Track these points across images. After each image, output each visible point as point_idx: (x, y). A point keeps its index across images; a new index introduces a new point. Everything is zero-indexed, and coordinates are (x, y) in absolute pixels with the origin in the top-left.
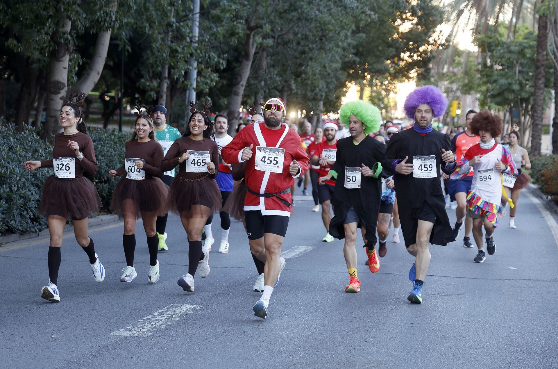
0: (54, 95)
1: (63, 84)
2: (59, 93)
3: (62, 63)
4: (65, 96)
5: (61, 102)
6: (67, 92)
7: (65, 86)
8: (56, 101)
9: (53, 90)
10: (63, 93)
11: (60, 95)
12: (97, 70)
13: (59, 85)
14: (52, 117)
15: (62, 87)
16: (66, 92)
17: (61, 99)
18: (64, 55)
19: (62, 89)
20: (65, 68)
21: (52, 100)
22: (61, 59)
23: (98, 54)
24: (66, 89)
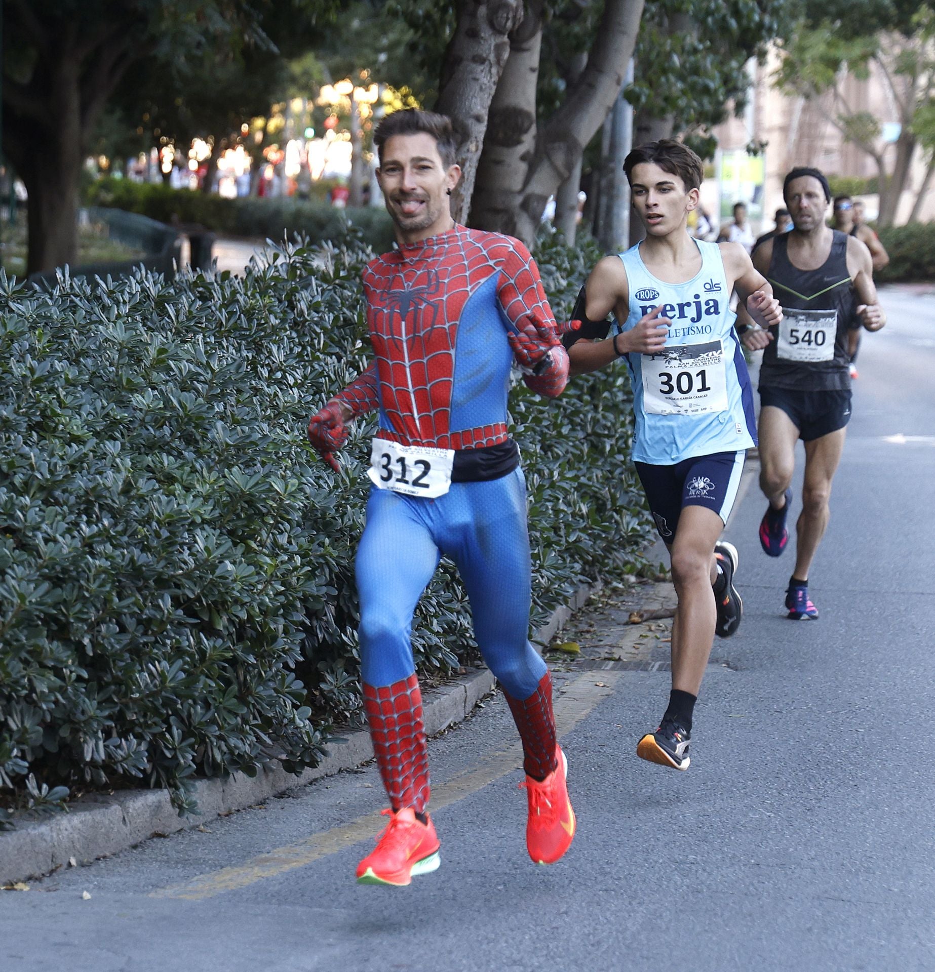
0: (505, 151)
1: (527, 114)
2: (519, 142)
3: (526, 55)
4: (532, 151)
5: (523, 167)
6: (537, 138)
7: (531, 124)
8: (509, 165)
9: (501, 135)
10: (528, 143)
11: (521, 149)
12: (616, 73)
13: (520, 121)
14: (497, 211)
15: (526, 125)
16: (535, 137)
17: (523, 158)
18: (533, 34)
19: (526, 131)
20: (533, 70)
21: (499, 162)
22: (525, 46)
23: (620, 24)
24: (533, 130)
